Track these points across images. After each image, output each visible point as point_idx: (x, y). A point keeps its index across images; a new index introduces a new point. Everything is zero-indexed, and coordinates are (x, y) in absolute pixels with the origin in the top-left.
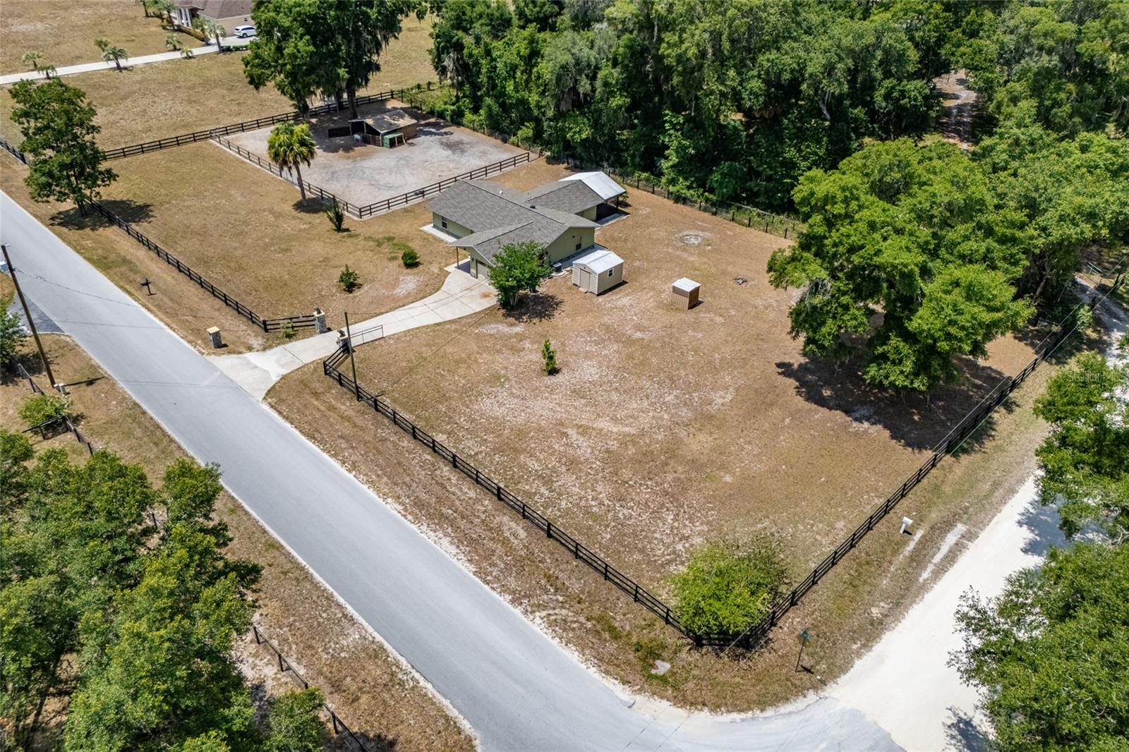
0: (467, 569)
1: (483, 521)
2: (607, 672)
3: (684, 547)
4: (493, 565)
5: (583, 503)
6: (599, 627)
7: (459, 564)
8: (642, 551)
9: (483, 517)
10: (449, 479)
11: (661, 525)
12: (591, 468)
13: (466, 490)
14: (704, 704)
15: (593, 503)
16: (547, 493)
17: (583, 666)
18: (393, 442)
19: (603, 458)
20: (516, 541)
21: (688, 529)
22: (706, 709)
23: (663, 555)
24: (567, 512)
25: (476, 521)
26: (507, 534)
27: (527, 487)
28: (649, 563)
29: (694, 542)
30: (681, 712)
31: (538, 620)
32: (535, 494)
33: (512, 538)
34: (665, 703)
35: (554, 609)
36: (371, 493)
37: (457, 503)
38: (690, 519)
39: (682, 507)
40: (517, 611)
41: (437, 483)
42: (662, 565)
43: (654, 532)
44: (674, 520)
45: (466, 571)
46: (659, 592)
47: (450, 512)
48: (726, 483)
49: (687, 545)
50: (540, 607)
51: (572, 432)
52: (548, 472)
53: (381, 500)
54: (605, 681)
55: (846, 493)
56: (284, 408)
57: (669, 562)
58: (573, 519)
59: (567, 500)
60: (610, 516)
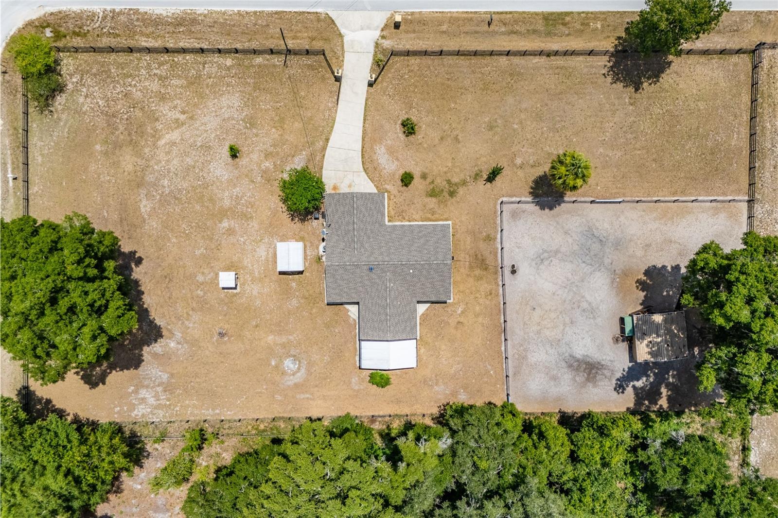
0: (142, 9)
1: (165, 37)
2: (60, 12)
3: (83, 92)
4: (138, 20)
5: (137, 78)
6: (82, 31)
7: (148, 8)
8: (95, 75)
9: (167, 39)
10: (198, 43)
11: (100, 95)
12: (153, 102)
13: (186, 44)
14: (23, 28)
15: (133, 83)
16: (156, 72)
17: (69, 7)
18: (245, 42)
19: (155, 114)
20: (143, 39)
21: (89, 103)
22: (22, 27)
23: (86, 80)
24: (138, 68)
25: (167, 35)
26: (150, 39)
27: (165, 67)
28: (88, 72)
29: (82, 97)
30: (28, 19)
31: (99, 11)
32: (159, 67)
33: (147, 39)
34: (34, 18)
35: (101, 22)
36: (218, 9)
37: (184, 37)
38: (93, 109)
39: (101, 113)
40: (109, 8)
41: (202, 38)
42: (83, 75)
43: (99, 89)
44: (98, 103)
45: (143, 7)
46: (73, 61)
47: (181, 30)
48: (96, 144)
49: (83, 94)
50: (105, 18)
51: (183, 117)
52: (167, 83)
53: (209, 9)
54: (58, 8)
55: (50, 183)
56: (311, 17)
57: (82, 79)
58: (133, 67)
59: (144, 75)
60: (122, 82)
